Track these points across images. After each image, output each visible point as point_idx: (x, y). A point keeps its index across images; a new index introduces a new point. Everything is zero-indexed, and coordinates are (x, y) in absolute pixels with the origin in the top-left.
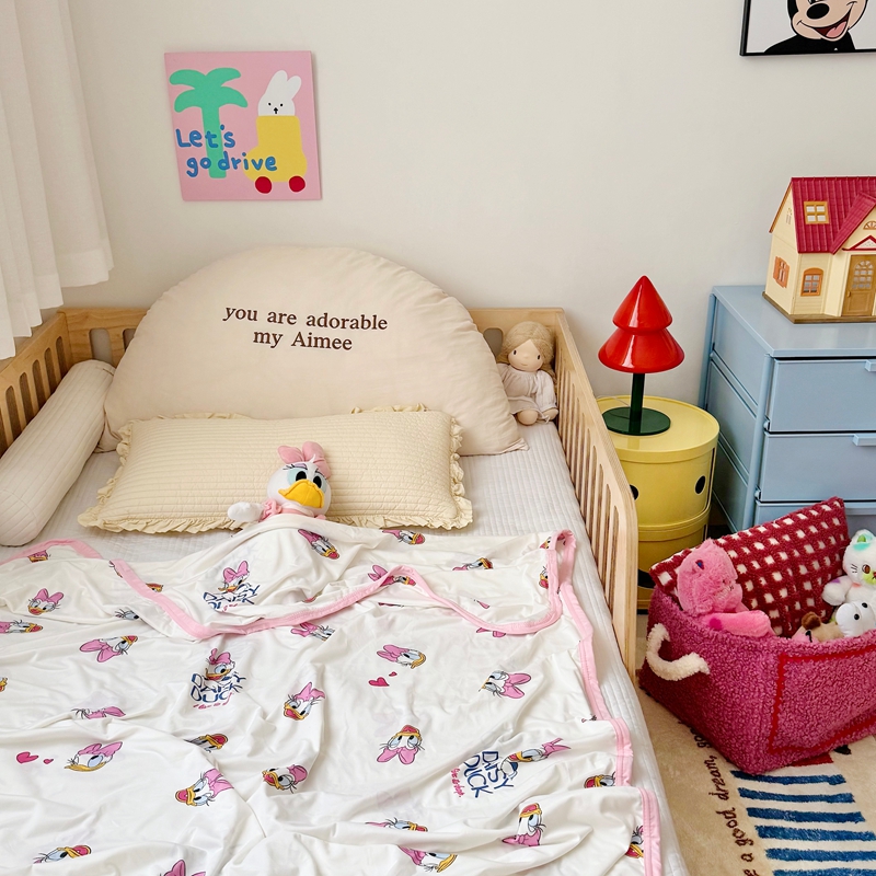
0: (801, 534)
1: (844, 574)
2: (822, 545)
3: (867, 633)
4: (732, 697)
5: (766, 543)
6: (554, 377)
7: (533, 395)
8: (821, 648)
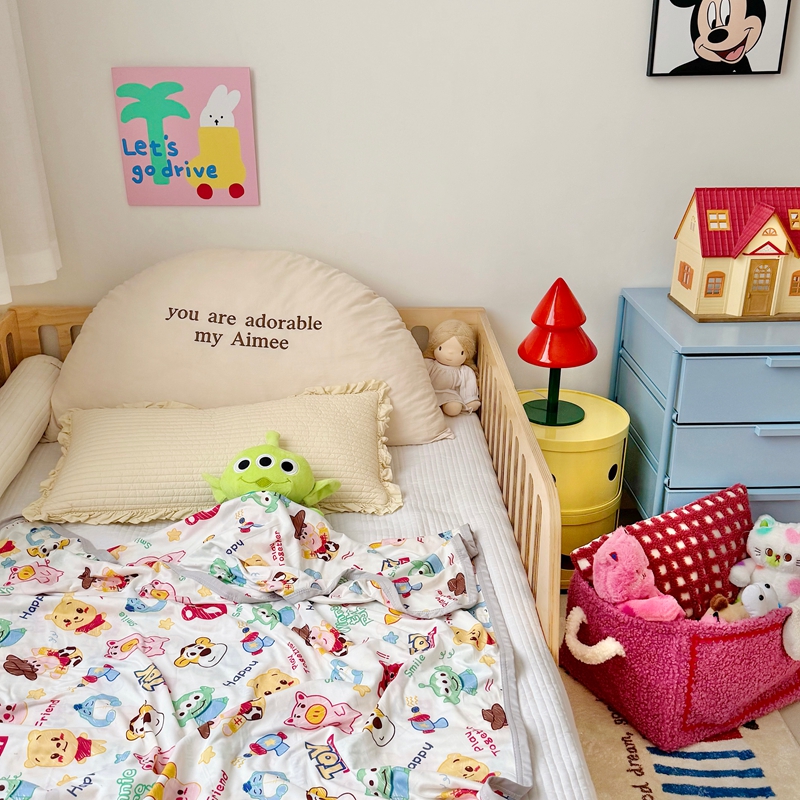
0: (709, 520)
1: (748, 556)
2: (728, 530)
3: (770, 613)
4: (647, 679)
5: (677, 529)
6: (477, 372)
7: (457, 388)
8: (730, 629)
